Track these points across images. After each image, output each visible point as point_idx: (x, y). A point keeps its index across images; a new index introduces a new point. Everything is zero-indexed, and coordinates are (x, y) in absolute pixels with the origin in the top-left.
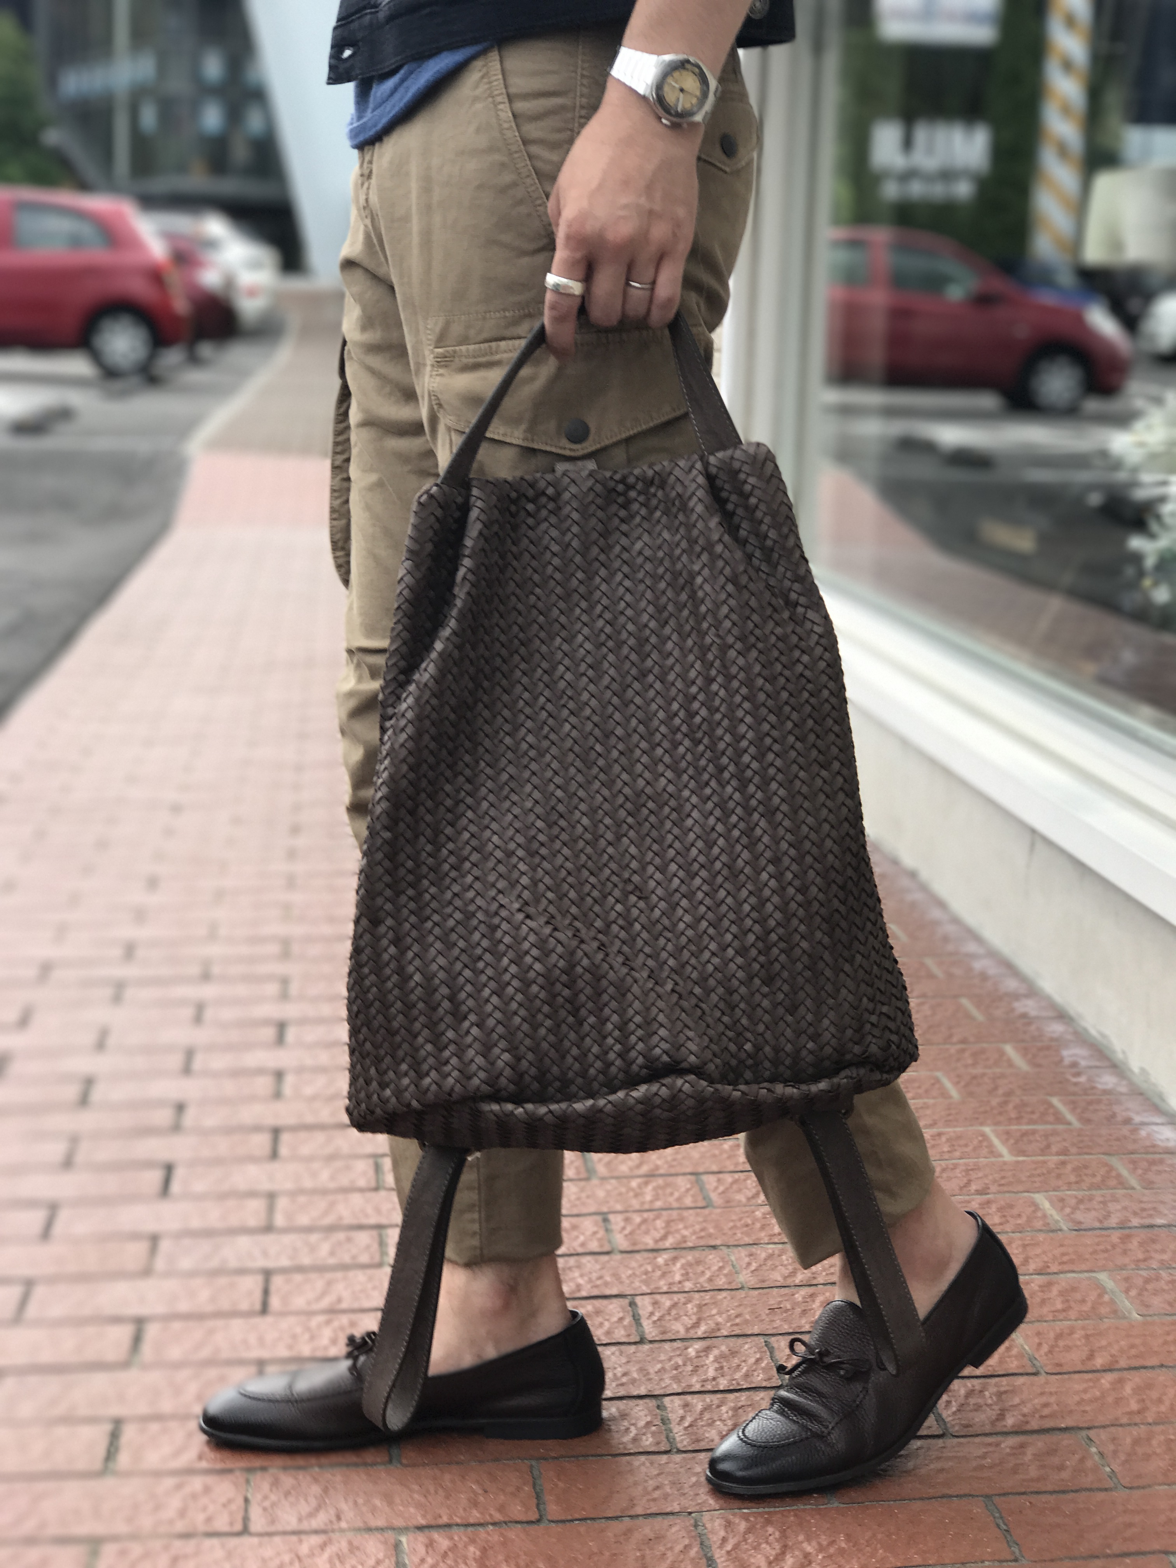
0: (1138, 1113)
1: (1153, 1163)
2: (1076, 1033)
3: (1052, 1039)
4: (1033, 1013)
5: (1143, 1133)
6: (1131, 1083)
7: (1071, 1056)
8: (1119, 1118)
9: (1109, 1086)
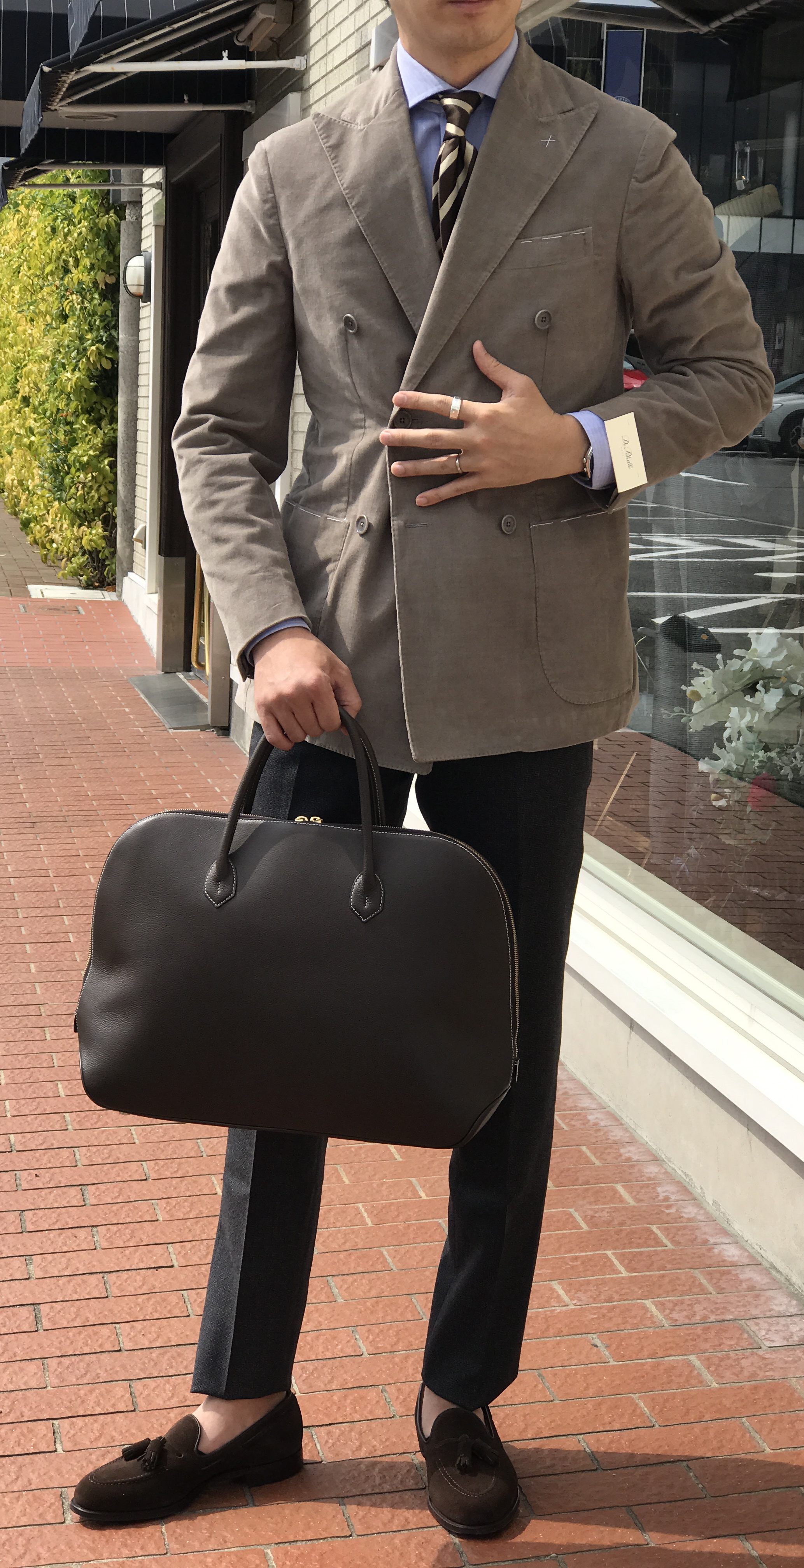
0: (712, 1236)
1: (723, 1273)
2: (666, 1173)
3: (650, 1179)
4: (635, 1158)
5: (716, 1251)
6: (707, 1213)
7: (664, 1192)
8: (699, 1240)
9: (692, 1215)
